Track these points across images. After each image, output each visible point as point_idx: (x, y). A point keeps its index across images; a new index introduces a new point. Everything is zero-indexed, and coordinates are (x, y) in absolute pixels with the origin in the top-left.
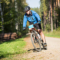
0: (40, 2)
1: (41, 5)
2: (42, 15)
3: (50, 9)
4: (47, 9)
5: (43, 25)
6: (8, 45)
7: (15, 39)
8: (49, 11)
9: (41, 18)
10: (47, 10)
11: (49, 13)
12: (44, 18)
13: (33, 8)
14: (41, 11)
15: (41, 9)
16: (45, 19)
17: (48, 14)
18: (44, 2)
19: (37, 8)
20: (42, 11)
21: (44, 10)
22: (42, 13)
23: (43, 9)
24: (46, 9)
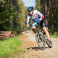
0: (35, 1)
1: (36, 4)
6: (4, 44)
7: (10, 37)
18: (40, 2)
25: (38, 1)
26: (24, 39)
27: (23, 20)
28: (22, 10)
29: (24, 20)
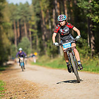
2: (39, 19)
3: (55, 5)
4: (48, 5)
5: (40, 42)
8: (54, 11)
9: (36, 27)
10: (48, 7)
11: (54, 14)
12: (42, 26)
13: (17, 5)
14: (35, 11)
15: (36, 6)
16: (46, 27)
17: (52, 18)
19: (25, 4)
20: (37, 10)
21: (42, 8)
22: (38, 15)
23: (39, 7)
24: (46, 5)
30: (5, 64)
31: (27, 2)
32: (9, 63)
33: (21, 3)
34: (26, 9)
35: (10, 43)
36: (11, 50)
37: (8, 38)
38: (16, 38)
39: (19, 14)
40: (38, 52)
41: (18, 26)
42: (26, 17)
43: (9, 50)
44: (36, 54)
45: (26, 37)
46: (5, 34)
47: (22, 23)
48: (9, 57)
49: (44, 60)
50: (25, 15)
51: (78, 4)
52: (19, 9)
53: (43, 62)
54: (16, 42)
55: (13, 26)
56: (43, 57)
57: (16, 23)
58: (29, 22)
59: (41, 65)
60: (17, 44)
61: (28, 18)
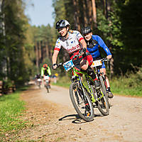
0: (53, 13)
1: (56, 20)
13: (39, 27)
18: (64, 14)
19: (47, 27)
25: (59, 12)
26: (32, 97)
27: (29, 55)
28: (24, 34)
29: (31, 56)
30: (26, 84)
31: (49, 25)
32: (30, 83)
33: (43, 26)
34: (49, 31)
35: (32, 64)
36: (33, 71)
37: (30, 59)
38: (37, 59)
39: (40, 36)
40: (58, 73)
41: (40, 47)
42: (48, 39)
43: (30, 70)
44: (57, 75)
45: (47, 58)
46: (27, 55)
47: (43, 45)
48: (31, 78)
49: (64, 81)
50: (47, 36)
51: (98, 27)
52: (41, 31)
53: (64, 82)
54: (37, 63)
55: (35, 47)
56: (64, 78)
57: (38, 44)
58: (51, 44)
59: (61, 86)
60: (39, 64)
61: (50, 39)
